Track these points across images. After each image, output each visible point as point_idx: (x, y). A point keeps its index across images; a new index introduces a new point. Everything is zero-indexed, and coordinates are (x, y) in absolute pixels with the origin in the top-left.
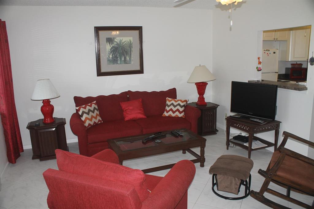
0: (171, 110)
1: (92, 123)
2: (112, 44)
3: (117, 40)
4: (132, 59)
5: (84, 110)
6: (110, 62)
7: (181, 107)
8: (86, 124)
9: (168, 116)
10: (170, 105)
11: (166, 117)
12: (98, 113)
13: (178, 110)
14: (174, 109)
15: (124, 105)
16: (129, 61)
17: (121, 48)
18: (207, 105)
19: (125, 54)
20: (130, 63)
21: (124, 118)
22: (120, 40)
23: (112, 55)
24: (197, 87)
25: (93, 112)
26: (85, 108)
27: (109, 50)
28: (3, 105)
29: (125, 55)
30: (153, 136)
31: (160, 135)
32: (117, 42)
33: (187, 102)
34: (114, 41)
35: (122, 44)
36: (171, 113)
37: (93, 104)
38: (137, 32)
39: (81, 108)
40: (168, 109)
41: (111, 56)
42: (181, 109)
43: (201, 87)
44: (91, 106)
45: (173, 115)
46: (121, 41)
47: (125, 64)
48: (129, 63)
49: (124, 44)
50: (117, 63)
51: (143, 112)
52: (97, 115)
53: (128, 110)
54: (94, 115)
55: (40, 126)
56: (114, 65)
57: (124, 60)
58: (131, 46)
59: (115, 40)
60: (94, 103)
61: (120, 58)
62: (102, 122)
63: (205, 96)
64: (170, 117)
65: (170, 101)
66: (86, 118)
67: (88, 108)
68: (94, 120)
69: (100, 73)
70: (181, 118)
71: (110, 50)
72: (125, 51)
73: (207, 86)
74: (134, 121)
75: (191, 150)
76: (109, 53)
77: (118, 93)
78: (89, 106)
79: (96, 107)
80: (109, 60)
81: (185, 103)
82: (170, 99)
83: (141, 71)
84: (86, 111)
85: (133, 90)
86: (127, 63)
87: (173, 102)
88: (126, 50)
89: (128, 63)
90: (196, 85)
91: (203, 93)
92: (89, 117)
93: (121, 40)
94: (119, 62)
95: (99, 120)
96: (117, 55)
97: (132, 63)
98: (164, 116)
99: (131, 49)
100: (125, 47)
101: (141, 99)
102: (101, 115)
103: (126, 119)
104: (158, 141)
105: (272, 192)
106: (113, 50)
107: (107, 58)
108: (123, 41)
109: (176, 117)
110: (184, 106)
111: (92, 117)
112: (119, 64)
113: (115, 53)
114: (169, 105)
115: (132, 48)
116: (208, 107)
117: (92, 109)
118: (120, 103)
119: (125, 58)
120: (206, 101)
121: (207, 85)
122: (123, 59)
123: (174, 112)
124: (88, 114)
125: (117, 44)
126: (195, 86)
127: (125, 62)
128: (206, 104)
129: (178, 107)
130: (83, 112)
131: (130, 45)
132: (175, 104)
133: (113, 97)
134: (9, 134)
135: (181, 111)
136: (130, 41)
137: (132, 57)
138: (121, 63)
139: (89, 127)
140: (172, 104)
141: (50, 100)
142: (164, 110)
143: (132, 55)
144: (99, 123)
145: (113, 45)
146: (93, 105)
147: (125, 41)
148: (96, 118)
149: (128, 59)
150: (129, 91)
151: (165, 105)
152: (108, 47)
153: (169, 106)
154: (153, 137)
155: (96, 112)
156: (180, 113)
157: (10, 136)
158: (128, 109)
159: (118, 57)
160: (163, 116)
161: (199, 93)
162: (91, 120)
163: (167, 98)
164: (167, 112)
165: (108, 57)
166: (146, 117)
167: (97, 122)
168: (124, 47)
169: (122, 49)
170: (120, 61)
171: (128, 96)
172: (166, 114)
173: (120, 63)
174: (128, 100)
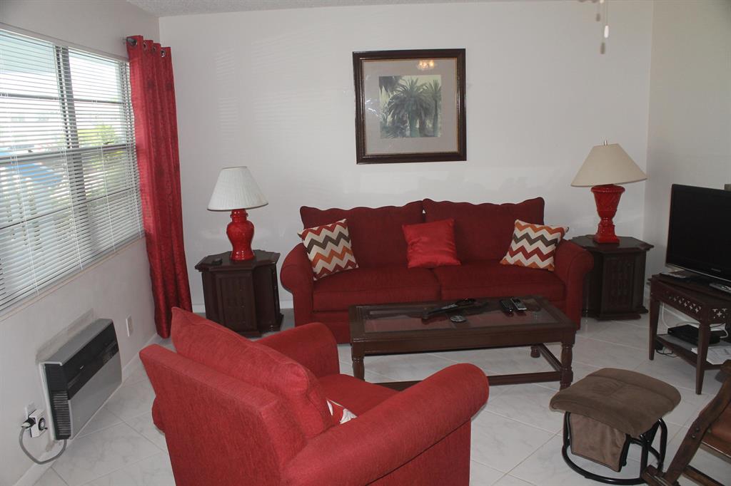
0: (522, 249)
1: (331, 267)
2: (392, 92)
3: (405, 81)
4: (439, 125)
5: (315, 237)
6: (388, 132)
7: (547, 243)
8: (318, 269)
9: (514, 265)
10: (522, 238)
11: (509, 266)
12: (349, 245)
13: (537, 251)
14: (529, 249)
15: (410, 232)
16: (432, 130)
17: (413, 99)
18: (620, 243)
19: (423, 115)
20: (434, 136)
21: (407, 261)
22: (412, 82)
23: (393, 116)
24: (596, 197)
25: (336, 243)
26: (318, 233)
27: (386, 105)
28: (150, 217)
29: (423, 117)
30: (453, 306)
31: (469, 306)
32: (403, 86)
33: (563, 234)
34: (398, 84)
35: (415, 89)
36: (520, 256)
37: (337, 226)
38: (452, 63)
39: (309, 233)
40: (515, 246)
41: (389, 119)
42: (546, 250)
43: (607, 197)
44: (332, 229)
45: (527, 263)
46: (413, 84)
47: (421, 136)
48: (431, 136)
49: (422, 90)
50: (404, 136)
51: (451, 251)
52: (345, 250)
53: (418, 244)
54: (339, 249)
55: (223, 264)
56: (396, 139)
57: (419, 128)
58: (438, 95)
59: (401, 82)
60: (340, 224)
61: (410, 123)
62: (357, 266)
63: (616, 220)
64: (518, 266)
65: (522, 228)
66: (319, 256)
67: (325, 232)
68: (335, 261)
69: (363, 157)
70: (545, 270)
71: (388, 105)
72: (422, 106)
73: (623, 196)
74: (430, 269)
75: (547, 346)
76: (386, 111)
77: (400, 203)
78: (328, 229)
79: (346, 232)
80: (384, 128)
81: (557, 236)
82: (523, 224)
83: (460, 155)
84: (320, 239)
85: (437, 198)
86: (426, 136)
87: (529, 230)
88: (424, 105)
89: (429, 134)
90: (594, 192)
91: (613, 214)
92: (326, 253)
93: (414, 80)
94: (408, 133)
95: (349, 263)
96: (403, 116)
97: (439, 136)
98: (504, 264)
99: (436, 102)
100: (423, 98)
101: (453, 220)
102: (354, 251)
103: (412, 263)
104: (459, 318)
105: (702, 478)
106: (396, 103)
107: (381, 122)
108: (418, 84)
109: (532, 268)
110: (554, 241)
111: (333, 253)
112: (408, 137)
113: (400, 112)
114: (518, 237)
115: (440, 99)
116: (621, 249)
117: (334, 235)
118: (403, 226)
119: (423, 124)
120: (619, 232)
121: (621, 193)
122: (418, 126)
123: (528, 256)
124: (323, 246)
125: (405, 91)
126: (592, 195)
127: (423, 131)
128: (617, 240)
129: (539, 244)
130: (313, 242)
131: (436, 93)
132: (533, 235)
133: (388, 211)
134: (158, 276)
135: (545, 254)
136: (436, 85)
137: (439, 120)
138: (411, 136)
139: (323, 276)
140: (527, 236)
141: (247, 211)
142: (506, 248)
143: (439, 116)
144: (350, 268)
145: (395, 93)
146: (338, 228)
147: (425, 84)
148: (341, 257)
149: (431, 126)
150: (427, 201)
151: (510, 237)
152: (384, 98)
153: (518, 241)
154: (451, 308)
155: (343, 242)
156: (543, 257)
157: (159, 280)
158: (418, 242)
159: (405, 122)
160: (501, 262)
161: (601, 213)
162: (328, 260)
163: (517, 221)
164: (513, 254)
165: (382, 120)
166: (460, 264)
167: (343, 267)
168: (420, 99)
169: (415, 101)
170: (411, 131)
171: (424, 212)
172: (509, 259)
173: (411, 134)
174: (423, 219)
